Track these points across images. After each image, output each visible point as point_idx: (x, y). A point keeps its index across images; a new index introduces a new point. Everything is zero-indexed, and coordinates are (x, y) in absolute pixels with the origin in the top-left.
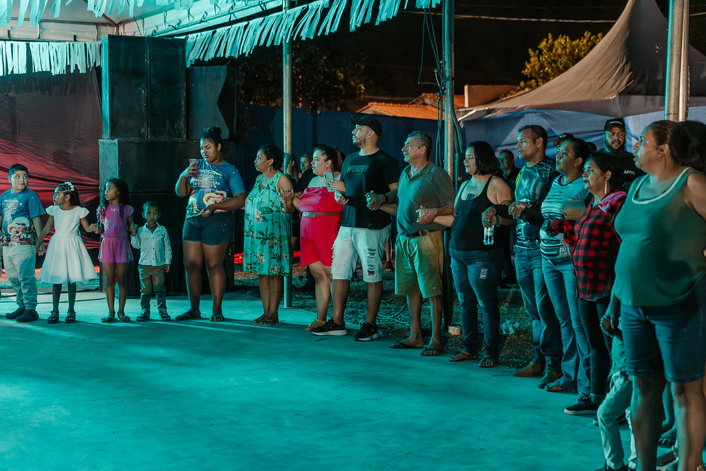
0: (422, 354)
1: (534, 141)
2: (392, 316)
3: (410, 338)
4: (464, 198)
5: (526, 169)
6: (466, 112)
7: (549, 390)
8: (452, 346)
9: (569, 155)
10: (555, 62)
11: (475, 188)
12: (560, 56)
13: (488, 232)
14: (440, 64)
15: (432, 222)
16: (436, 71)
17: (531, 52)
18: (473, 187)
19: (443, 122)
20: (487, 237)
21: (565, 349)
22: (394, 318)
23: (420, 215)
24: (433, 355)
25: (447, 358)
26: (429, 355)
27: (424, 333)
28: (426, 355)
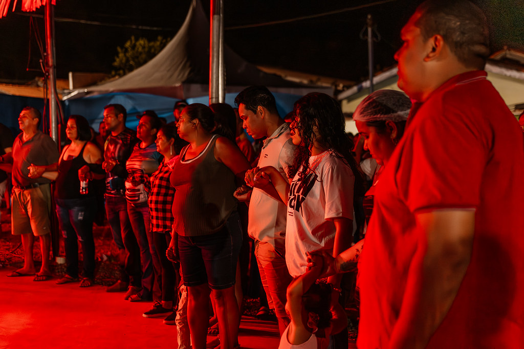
0: (35, 280)
1: (117, 116)
2: (11, 251)
3: (24, 268)
4: (65, 158)
5: (112, 137)
6: (70, 93)
7: (133, 301)
8: (59, 272)
9: (147, 126)
10: (137, 57)
11: (73, 151)
12: (141, 53)
13: (83, 184)
14: (44, 56)
15: (41, 176)
16: (41, 61)
17: (119, 49)
18: (73, 149)
19: (48, 100)
20: (83, 188)
21: (144, 270)
22: (12, 253)
23: (31, 171)
24: (43, 280)
25: (55, 282)
26: (40, 280)
27: (36, 264)
28: (38, 281)
